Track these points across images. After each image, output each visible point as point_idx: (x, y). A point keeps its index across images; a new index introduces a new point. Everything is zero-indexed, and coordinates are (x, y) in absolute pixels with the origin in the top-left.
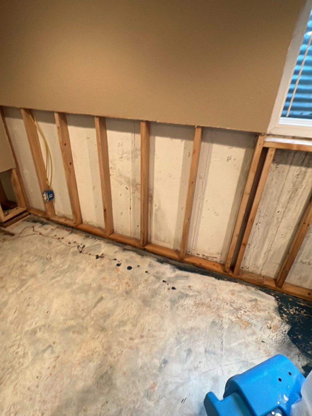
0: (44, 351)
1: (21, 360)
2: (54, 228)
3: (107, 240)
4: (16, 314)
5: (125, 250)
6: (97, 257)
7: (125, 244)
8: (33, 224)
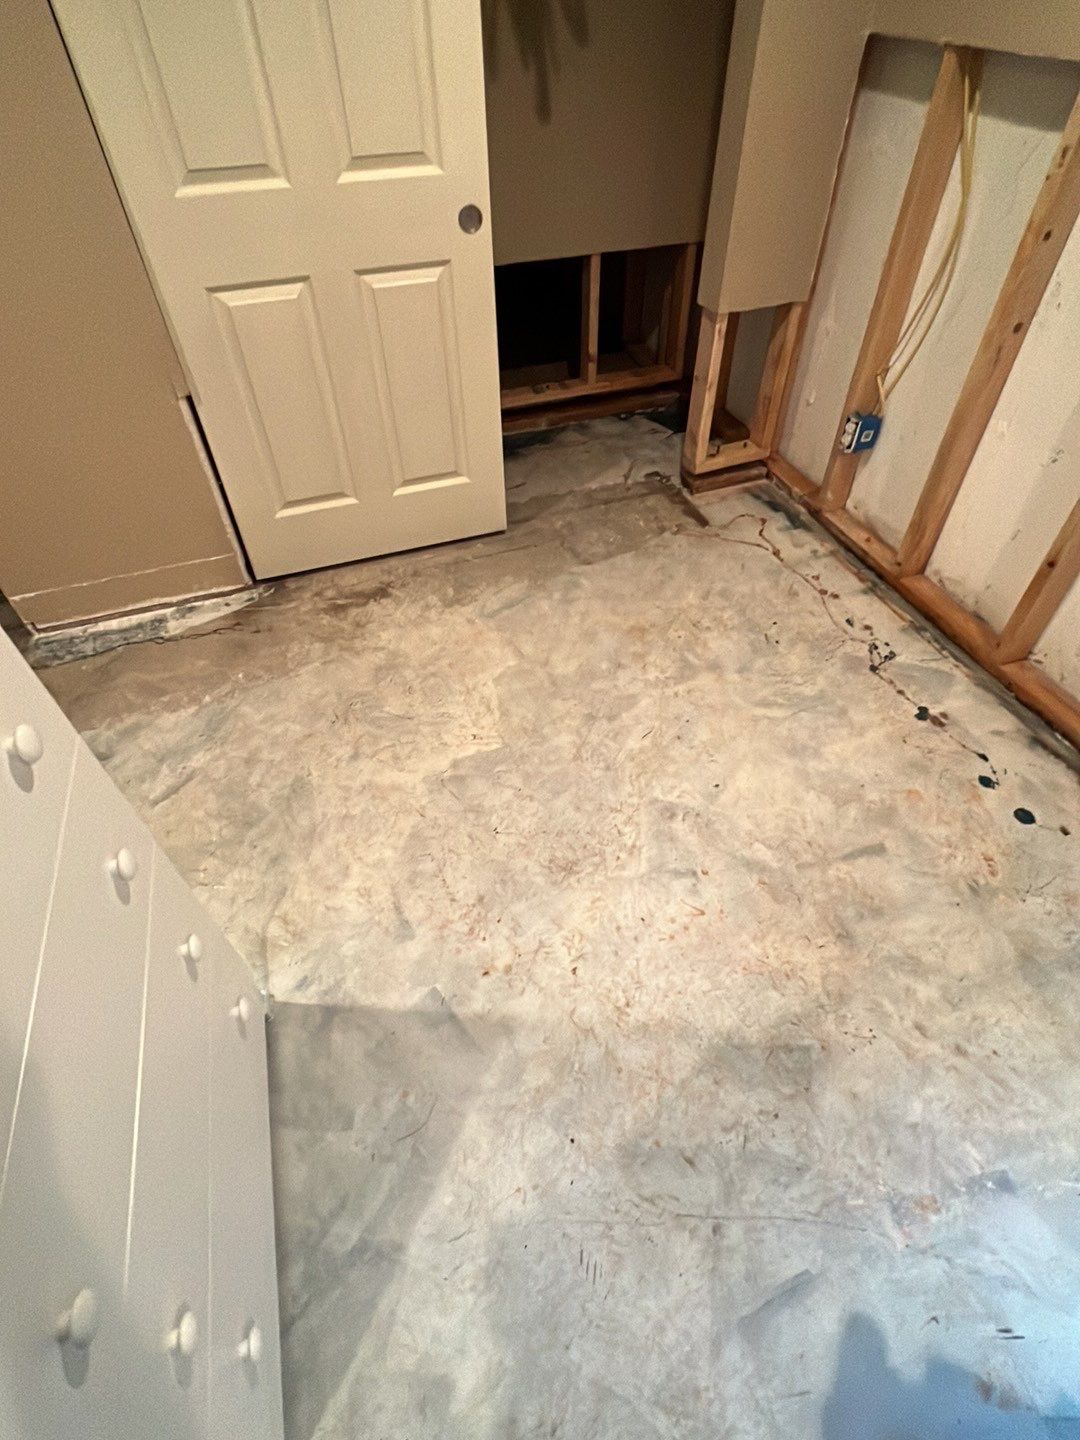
0: (678, 874)
1: (623, 856)
2: (822, 550)
3: (984, 675)
4: (647, 742)
5: (1037, 742)
6: (923, 714)
7: (1051, 725)
8: (768, 513)
